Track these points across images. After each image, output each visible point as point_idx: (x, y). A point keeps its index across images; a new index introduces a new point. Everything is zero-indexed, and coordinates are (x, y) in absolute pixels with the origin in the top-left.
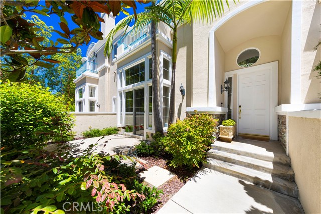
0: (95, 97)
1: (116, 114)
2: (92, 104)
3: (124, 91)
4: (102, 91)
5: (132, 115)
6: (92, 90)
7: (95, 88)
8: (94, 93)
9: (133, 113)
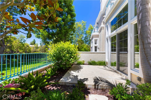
0: (97, 44)
1: (105, 53)
2: (96, 47)
3: (109, 37)
4: (100, 40)
5: (115, 53)
6: (96, 41)
7: (97, 40)
8: (97, 42)
9: (116, 52)
